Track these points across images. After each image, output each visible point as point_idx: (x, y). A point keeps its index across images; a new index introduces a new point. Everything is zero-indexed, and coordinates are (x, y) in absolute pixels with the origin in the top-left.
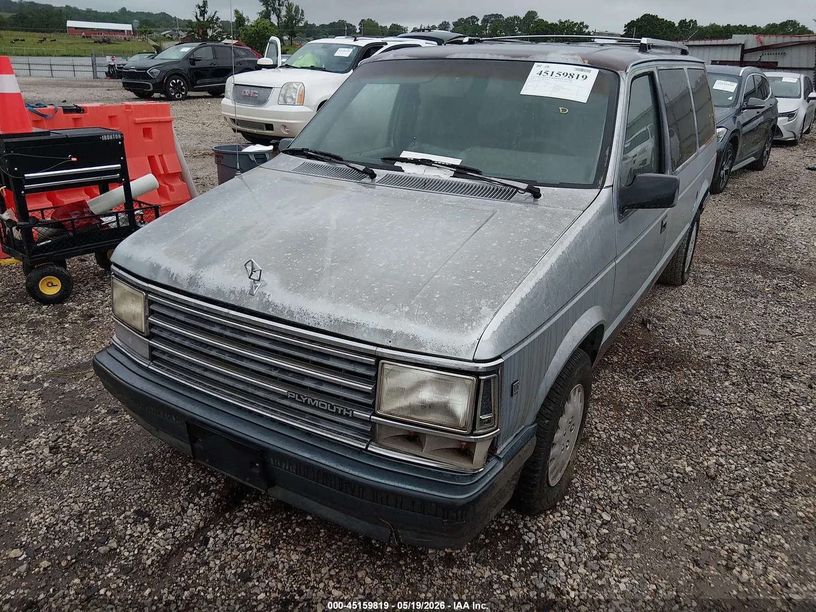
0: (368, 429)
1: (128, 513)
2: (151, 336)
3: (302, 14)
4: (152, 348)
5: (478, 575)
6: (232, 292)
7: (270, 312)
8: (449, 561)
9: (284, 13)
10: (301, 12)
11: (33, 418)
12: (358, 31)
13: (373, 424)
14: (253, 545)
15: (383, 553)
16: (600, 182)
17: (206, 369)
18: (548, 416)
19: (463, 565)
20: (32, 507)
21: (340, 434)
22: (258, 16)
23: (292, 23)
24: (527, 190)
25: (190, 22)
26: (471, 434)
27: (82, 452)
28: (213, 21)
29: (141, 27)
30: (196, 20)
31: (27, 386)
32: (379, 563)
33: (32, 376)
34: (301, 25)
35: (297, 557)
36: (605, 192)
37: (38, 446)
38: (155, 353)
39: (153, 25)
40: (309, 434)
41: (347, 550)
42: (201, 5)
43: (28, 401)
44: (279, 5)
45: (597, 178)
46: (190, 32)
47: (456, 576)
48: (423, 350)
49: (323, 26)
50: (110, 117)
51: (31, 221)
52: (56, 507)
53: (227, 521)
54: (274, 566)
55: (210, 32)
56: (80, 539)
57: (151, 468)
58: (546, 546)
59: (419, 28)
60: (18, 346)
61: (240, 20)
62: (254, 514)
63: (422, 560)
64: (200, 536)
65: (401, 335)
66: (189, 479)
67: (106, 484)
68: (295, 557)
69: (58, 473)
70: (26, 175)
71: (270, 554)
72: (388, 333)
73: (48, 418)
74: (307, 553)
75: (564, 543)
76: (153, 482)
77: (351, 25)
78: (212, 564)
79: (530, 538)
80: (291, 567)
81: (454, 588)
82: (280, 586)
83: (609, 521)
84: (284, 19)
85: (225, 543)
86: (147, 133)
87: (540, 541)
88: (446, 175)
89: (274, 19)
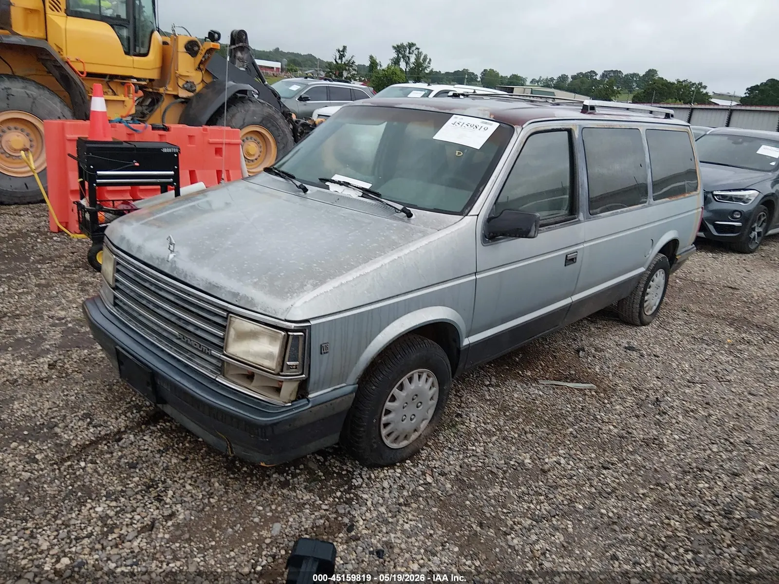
0: (220, 365)
1: (78, 414)
2: (116, 288)
3: (429, 63)
4: (115, 297)
5: (300, 497)
6: (158, 258)
7: (175, 275)
8: (284, 485)
9: (413, 59)
10: (428, 60)
11: (50, 345)
12: (479, 79)
13: (223, 361)
14: (150, 448)
15: (239, 470)
16: (467, 211)
17: (140, 315)
18: (376, 384)
19: (294, 489)
20: (19, 399)
21: (203, 367)
22: (390, 62)
23: (419, 69)
24: (403, 211)
25: (330, 64)
26: (278, 374)
27: (70, 371)
28: (350, 64)
29: (288, 65)
30: (335, 63)
31: (57, 324)
32: (232, 476)
33: (63, 319)
34: (426, 72)
35: (176, 461)
36: (468, 219)
37: (42, 363)
38: (117, 301)
39: (299, 65)
40: (187, 366)
41: (214, 464)
42: (341, 49)
43: (52, 333)
44: (409, 53)
45: (466, 207)
46: (328, 72)
47: (283, 495)
48: (255, 309)
49: (447, 73)
50: (190, 137)
51: (97, 207)
52: (33, 402)
53: (142, 431)
54: (156, 463)
55: (345, 74)
56: (38, 423)
57: (110, 390)
58: (367, 489)
59: (537, 79)
60: (65, 297)
61: (374, 64)
62: (163, 430)
63: (264, 480)
64: (117, 436)
65: (245, 297)
66: (132, 401)
67: (73, 393)
68: (174, 461)
69: (47, 381)
70: (98, 172)
71: (158, 456)
72: (236, 295)
73: (59, 347)
74: (185, 460)
75: (383, 490)
76: (106, 399)
77: (473, 74)
78: (115, 454)
79: (356, 482)
80: (167, 466)
81: (277, 501)
82: (153, 475)
83: (430, 483)
84: (412, 66)
85: (132, 444)
86: (218, 151)
87: (364, 485)
88: (355, 194)
89: (403, 65)
